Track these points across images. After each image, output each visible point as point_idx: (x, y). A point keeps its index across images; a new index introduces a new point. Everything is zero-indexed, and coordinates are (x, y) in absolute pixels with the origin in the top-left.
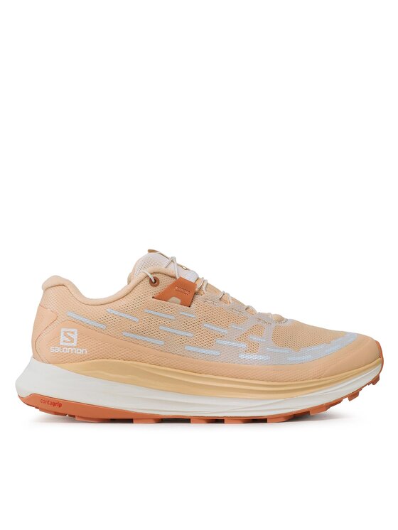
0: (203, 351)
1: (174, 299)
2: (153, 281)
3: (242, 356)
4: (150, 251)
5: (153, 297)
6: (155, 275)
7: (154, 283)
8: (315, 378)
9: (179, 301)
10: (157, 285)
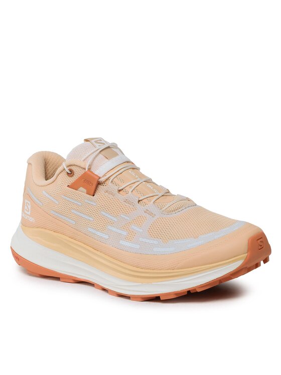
0: (99, 233)
1: (81, 189)
2: (69, 172)
3: (122, 242)
4: (86, 140)
5: (68, 186)
6: (70, 168)
7: (71, 173)
8: (169, 269)
9: (85, 190)
10: (71, 176)
